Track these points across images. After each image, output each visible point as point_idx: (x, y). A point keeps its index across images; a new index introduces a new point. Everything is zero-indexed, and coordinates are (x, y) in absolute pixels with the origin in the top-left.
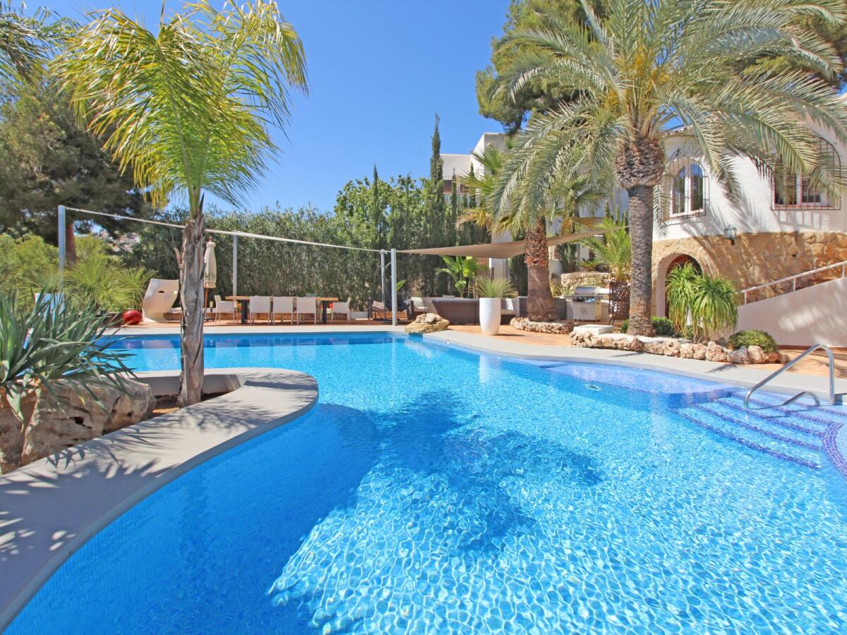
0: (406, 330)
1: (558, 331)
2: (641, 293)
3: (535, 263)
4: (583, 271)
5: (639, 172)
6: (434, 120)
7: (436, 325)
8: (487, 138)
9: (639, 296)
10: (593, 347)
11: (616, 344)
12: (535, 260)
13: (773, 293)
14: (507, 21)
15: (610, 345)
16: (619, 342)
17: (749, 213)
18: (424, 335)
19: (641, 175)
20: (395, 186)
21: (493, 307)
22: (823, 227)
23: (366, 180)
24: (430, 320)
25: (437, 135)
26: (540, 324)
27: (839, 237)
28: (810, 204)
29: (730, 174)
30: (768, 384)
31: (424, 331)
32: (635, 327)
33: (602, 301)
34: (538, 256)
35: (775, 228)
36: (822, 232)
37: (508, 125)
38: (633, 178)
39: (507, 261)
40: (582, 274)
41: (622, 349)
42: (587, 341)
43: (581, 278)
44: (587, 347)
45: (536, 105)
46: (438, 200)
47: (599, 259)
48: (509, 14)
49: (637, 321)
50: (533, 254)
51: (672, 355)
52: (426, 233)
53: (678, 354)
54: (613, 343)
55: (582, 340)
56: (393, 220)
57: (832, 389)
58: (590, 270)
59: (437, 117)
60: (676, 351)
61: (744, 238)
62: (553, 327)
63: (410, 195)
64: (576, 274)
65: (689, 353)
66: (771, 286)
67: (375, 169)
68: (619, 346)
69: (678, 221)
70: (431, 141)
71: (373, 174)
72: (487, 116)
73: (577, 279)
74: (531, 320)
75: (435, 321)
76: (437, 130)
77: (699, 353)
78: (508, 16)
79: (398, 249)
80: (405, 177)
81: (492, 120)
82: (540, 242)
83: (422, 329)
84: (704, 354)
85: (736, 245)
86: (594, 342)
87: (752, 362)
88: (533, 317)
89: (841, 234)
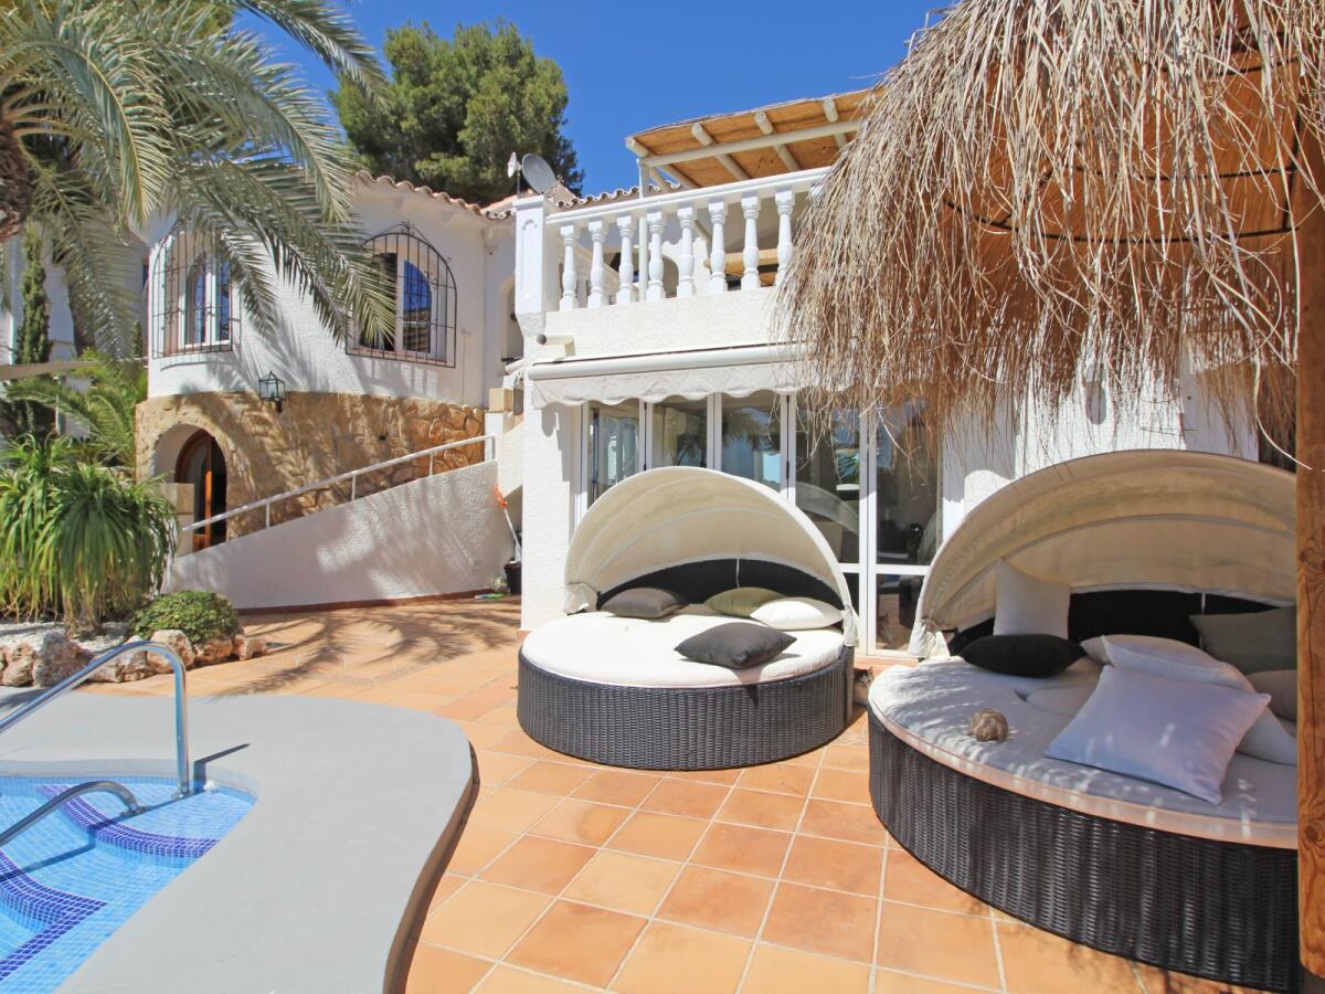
17: (292, 353)
22: (429, 394)
27: (452, 410)
28: (420, 354)
35: (350, 387)
36: (427, 401)
61: (297, 400)
69: (202, 357)
85: (284, 412)
89: (454, 407)
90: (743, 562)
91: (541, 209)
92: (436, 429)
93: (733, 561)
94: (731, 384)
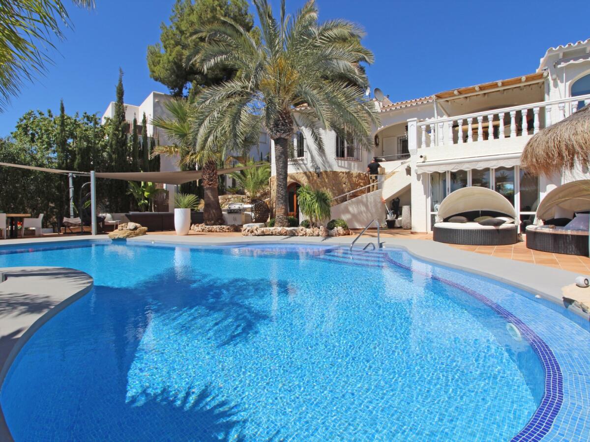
0: (110, 237)
1: (227, 230)
2: (282, 202)
3: (210, 185)
4: (229, 194)
5: (281, 130)
6: (119, 73)
7: (137, 231)
8: (155, 96)
9: (281, 203)
10: (258, 235)
11: (272, 232)
12: (210, 183)
13: (336, 203)
14: (173, 15)
15: (269, 233)
16: (273, 231)
17: (326, 160)
18: (128, 239)
19: (282, 132)
20: (81, 120)
21: (185, 214)
22: (356, 170)
23: (50, 112)
24: (132, 228)
25: (121, 85)
26: (215, 227)
27: (362, 175)
28: (351, 158)
29: (320, 138)
30: (356, 242)
31: (128, 236)
32: (279, 222)
33: (245, 212)
34: (212, 181)
35: (337, 169)
36: (355, 172)
37: (172, 89)
38: (278, 133)
39: (177, 186)
40: (230, 196)
41: (276, 235)
42: (255, 232)
43: (229, 199)
44: (255, 235)
45: (195, 79)
46: (122, 137)
47: (238, 187)
48: (175, 10)
49: (280, 218)
50: (208, 179)
51: (303, 235)
52: (111, 162)
53: (306, 235)
54: (271, 231)
55: (252, 232)
56: (80, 149)
57: (379, 241)
58: (234, 194)
59: (121, 71)
60: (304, 233)
61: (324, 173)
62: (224, 228)
63: (96, 130)
64: (225, 196)
65: (311, 233)
66: (335, 199)
67: (62, 104)
68: (274, 233)
70: (116, 89)
71: (59, 107)
72: (156, 79)
73: (226, 199)
74: (207, 225)
75: (136, 228)
76: (121, 81)
77: (316, 233)
78: (173, 11)
79: (96, 171)
80: (90, 114)
81: (160, 83)
82: (213, 171)
83: (125, 235)
84: (319, 233)
85: (321, 177)
86: (259, 232)
87: (339, 235)
88: (208, 223)
89: (362, 173)
90: (482, 211)
91: (416, 122)
92: (358, 180)
93: (479, 211)
94: (477, 166)
